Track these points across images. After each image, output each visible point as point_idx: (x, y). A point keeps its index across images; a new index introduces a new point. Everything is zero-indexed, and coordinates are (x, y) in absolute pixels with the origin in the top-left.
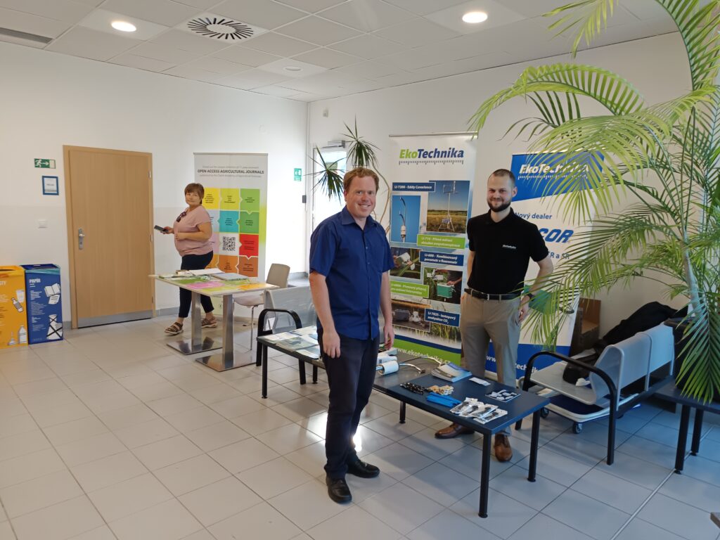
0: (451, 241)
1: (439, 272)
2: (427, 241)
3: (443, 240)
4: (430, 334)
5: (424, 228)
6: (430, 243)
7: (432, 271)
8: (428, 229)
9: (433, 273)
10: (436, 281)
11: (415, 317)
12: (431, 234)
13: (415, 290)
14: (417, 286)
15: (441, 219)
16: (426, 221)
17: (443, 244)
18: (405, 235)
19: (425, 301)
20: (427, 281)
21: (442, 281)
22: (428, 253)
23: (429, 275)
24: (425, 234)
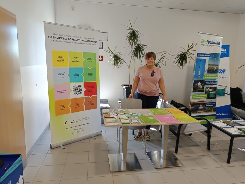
0: (215, 76)
1: (210, 88)
2: (207, 77)
3: (213, 76)
4: (206, 112)
5: (207, 72)
6: (208, 77)
7: (208, 88)
8: (208, 72)
9: (209, 89)
10: (209, 92)
11: (201, 107)
12: (209, 74)
13: (202, 97)
14: (202, 95)
15: (212, 68)
16: (207, 69)
17: (212, 77)
18: (200, 75)
19: (205, 100)
20: (207, 92)
21: (211, 91)
22: (207, 81)
23: (207, 90)
24: (207, 74)
